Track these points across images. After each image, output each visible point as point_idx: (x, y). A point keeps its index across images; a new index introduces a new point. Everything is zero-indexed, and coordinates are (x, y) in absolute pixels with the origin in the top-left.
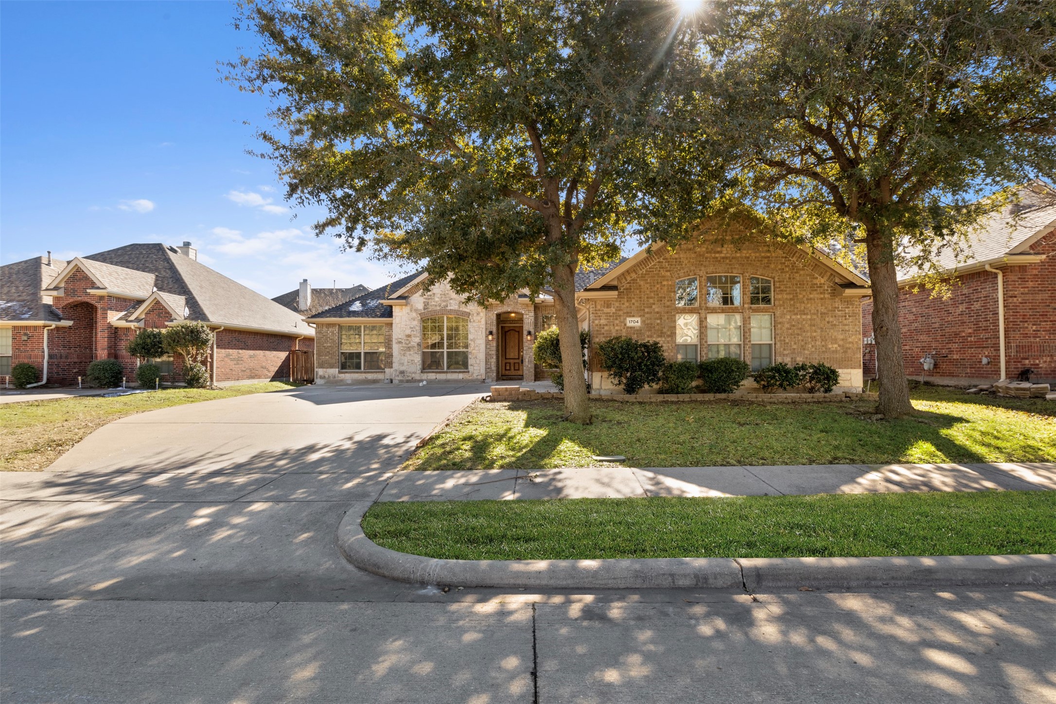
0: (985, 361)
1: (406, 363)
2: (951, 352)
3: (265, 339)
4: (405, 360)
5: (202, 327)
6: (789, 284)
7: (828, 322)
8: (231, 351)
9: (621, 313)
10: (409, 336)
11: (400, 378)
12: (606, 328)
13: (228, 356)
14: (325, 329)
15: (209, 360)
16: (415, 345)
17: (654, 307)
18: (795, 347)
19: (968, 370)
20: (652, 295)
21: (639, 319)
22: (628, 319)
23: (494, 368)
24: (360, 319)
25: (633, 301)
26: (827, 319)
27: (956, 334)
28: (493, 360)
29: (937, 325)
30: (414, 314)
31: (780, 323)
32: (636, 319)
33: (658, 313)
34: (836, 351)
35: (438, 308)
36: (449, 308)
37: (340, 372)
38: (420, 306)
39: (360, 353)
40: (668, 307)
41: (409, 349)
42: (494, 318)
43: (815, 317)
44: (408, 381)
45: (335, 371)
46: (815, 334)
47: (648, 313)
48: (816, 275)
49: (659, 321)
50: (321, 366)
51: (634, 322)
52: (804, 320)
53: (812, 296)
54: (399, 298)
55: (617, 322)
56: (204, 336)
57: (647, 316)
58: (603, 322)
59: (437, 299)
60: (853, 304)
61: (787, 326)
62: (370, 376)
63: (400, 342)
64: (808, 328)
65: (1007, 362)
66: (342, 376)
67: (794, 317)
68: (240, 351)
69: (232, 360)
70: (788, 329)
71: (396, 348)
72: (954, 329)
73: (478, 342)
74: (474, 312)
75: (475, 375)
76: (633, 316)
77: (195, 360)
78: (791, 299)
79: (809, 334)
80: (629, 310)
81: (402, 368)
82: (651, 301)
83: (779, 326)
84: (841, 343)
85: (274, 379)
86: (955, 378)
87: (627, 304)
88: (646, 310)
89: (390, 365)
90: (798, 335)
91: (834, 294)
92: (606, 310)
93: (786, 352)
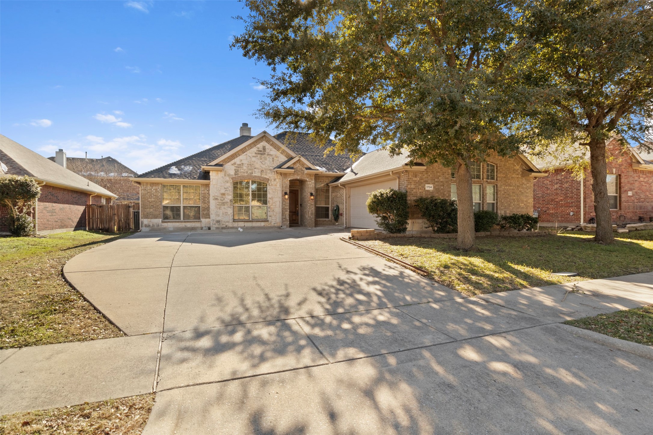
0: (572, 214)
1: (221, 215)
2: (548, 209)
3: (70, 194)
4: (221, 212)
5: (31, 181)
6: (504, 169)
7: (520, 191)
8: (47, 204)
9: (422, 181)
10: (224, 194)
11: (217, 226)
12: (414, 191)
13: (45, 208)
14: (149, 187)
15: (32, 211)
16: (229, 201)
17: (440, 178)
18: (506, 205)
19: (560, 219)
20: (439, 170)
21: (432, 186)
22: (427, 185)
23: (288, 218)
24: (182, 180)
25: (429, 174)
26: (520, 189)
27: (552, 200)
28: (287, 213)
29: (540, 195)
30: (227, 178)
31: (500, 191)
32: (430, 185)
33: (442, 182)
34: (523, 208)
35: (246, 174)
36: (254, 175)
37: (162, 222)
38: (232, 172)
39: (180, 207)
40: (447, 178)
41: (223, 204)
42: (288, 183)
43: (514, 188)
44: (223, 228)
45: (159, 221)
46: (514, 198)
47: (437, 182)
48: (516, 164)
49: (442, 187)
50: (146, 217)
51: (429, 187)
52: (510, 189)
53: (513, 176)
54: (216, 165)
55: (420, 187)
56: (34, 189)
57: (436, 183)
58: (413, 186)
59: (245, 168)
60: (530, 182)
61: (503, 192)
62: (189, 225)
63: (216, 199)
64: (512, 194)
65: (584, 214)
66: (165, 225)
67: (506, 187)
68: (54, 204)
69: (49, 212)
70: (503, 194)
71: (213, 204)
72: (551, 197)
73: (275, 200)
74: (272, 178)
75: (272, 223)
76: (429, 184)
77: (21, 212)
78: (504, 177)
79: (512, 197)
80: (426, 180)
81: (218, 219)
82: (439, 174)
83: (499, 192)
84: (525, 203)
85: (77, 228)
86: (551, 223)
87: (426, 175)
88: (436, 180)
89: (208, 216)
90: (507, 198)
91: (523, 175)
92: (414, 179)
93: (502, 208)
